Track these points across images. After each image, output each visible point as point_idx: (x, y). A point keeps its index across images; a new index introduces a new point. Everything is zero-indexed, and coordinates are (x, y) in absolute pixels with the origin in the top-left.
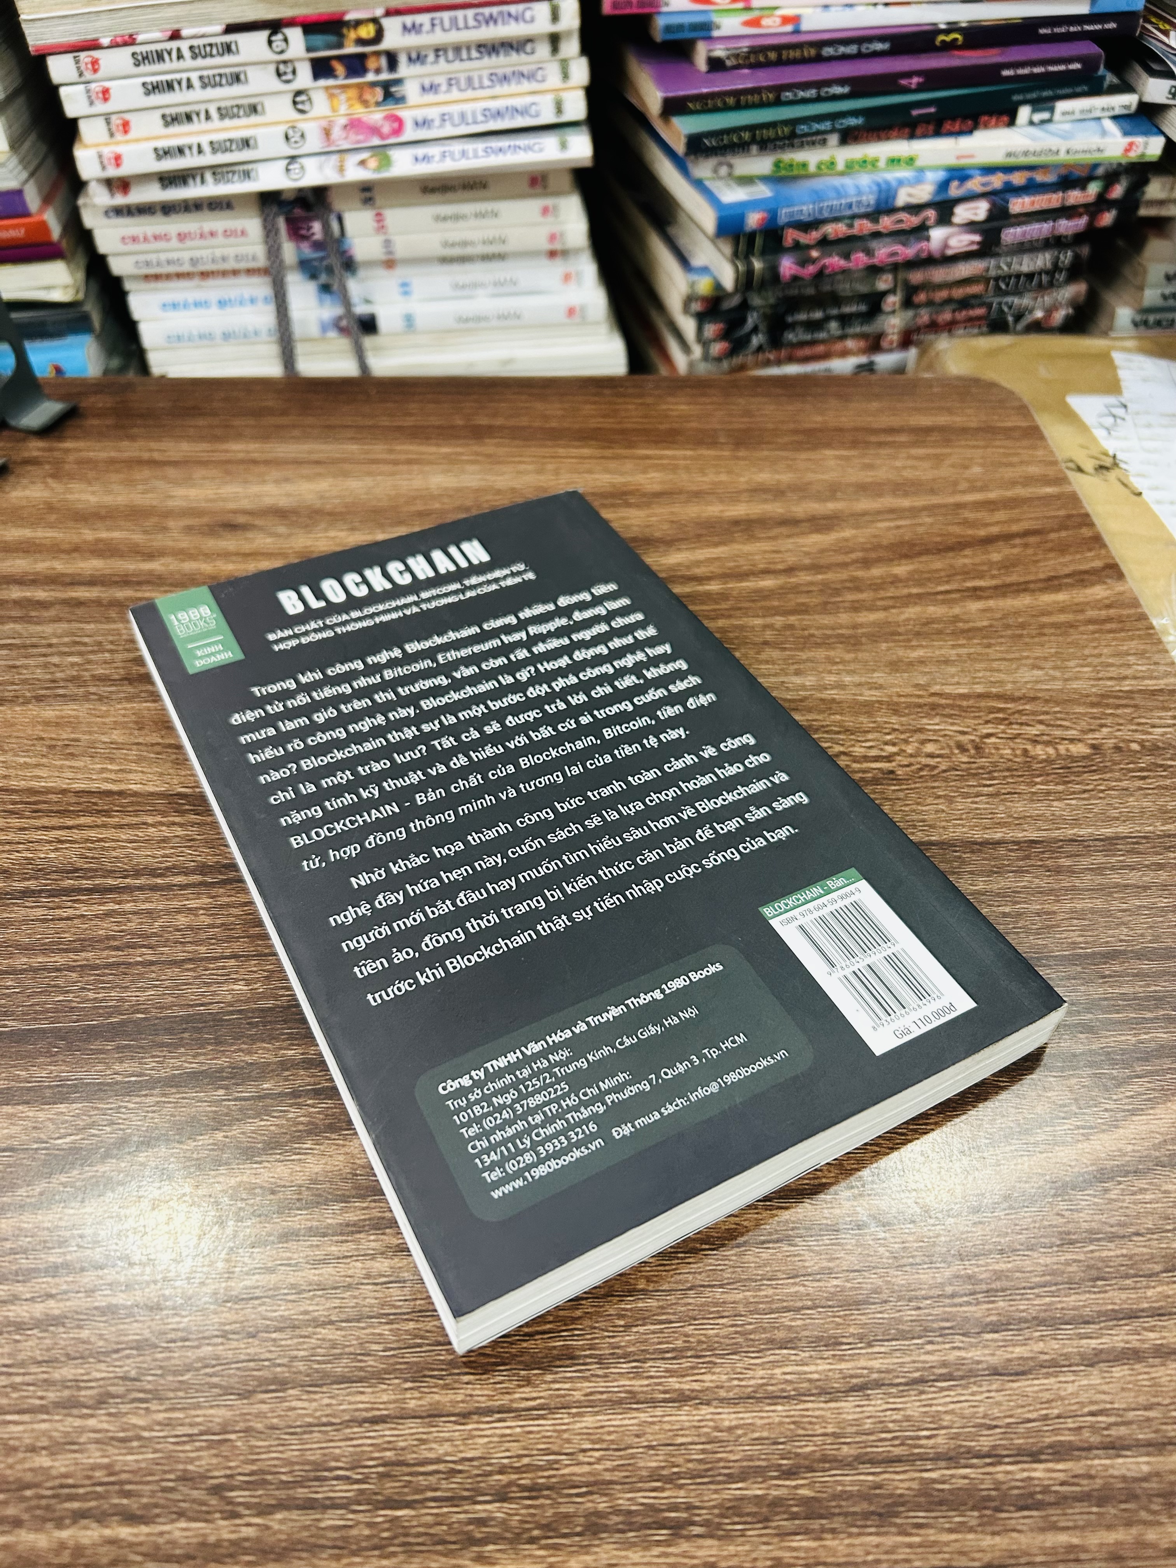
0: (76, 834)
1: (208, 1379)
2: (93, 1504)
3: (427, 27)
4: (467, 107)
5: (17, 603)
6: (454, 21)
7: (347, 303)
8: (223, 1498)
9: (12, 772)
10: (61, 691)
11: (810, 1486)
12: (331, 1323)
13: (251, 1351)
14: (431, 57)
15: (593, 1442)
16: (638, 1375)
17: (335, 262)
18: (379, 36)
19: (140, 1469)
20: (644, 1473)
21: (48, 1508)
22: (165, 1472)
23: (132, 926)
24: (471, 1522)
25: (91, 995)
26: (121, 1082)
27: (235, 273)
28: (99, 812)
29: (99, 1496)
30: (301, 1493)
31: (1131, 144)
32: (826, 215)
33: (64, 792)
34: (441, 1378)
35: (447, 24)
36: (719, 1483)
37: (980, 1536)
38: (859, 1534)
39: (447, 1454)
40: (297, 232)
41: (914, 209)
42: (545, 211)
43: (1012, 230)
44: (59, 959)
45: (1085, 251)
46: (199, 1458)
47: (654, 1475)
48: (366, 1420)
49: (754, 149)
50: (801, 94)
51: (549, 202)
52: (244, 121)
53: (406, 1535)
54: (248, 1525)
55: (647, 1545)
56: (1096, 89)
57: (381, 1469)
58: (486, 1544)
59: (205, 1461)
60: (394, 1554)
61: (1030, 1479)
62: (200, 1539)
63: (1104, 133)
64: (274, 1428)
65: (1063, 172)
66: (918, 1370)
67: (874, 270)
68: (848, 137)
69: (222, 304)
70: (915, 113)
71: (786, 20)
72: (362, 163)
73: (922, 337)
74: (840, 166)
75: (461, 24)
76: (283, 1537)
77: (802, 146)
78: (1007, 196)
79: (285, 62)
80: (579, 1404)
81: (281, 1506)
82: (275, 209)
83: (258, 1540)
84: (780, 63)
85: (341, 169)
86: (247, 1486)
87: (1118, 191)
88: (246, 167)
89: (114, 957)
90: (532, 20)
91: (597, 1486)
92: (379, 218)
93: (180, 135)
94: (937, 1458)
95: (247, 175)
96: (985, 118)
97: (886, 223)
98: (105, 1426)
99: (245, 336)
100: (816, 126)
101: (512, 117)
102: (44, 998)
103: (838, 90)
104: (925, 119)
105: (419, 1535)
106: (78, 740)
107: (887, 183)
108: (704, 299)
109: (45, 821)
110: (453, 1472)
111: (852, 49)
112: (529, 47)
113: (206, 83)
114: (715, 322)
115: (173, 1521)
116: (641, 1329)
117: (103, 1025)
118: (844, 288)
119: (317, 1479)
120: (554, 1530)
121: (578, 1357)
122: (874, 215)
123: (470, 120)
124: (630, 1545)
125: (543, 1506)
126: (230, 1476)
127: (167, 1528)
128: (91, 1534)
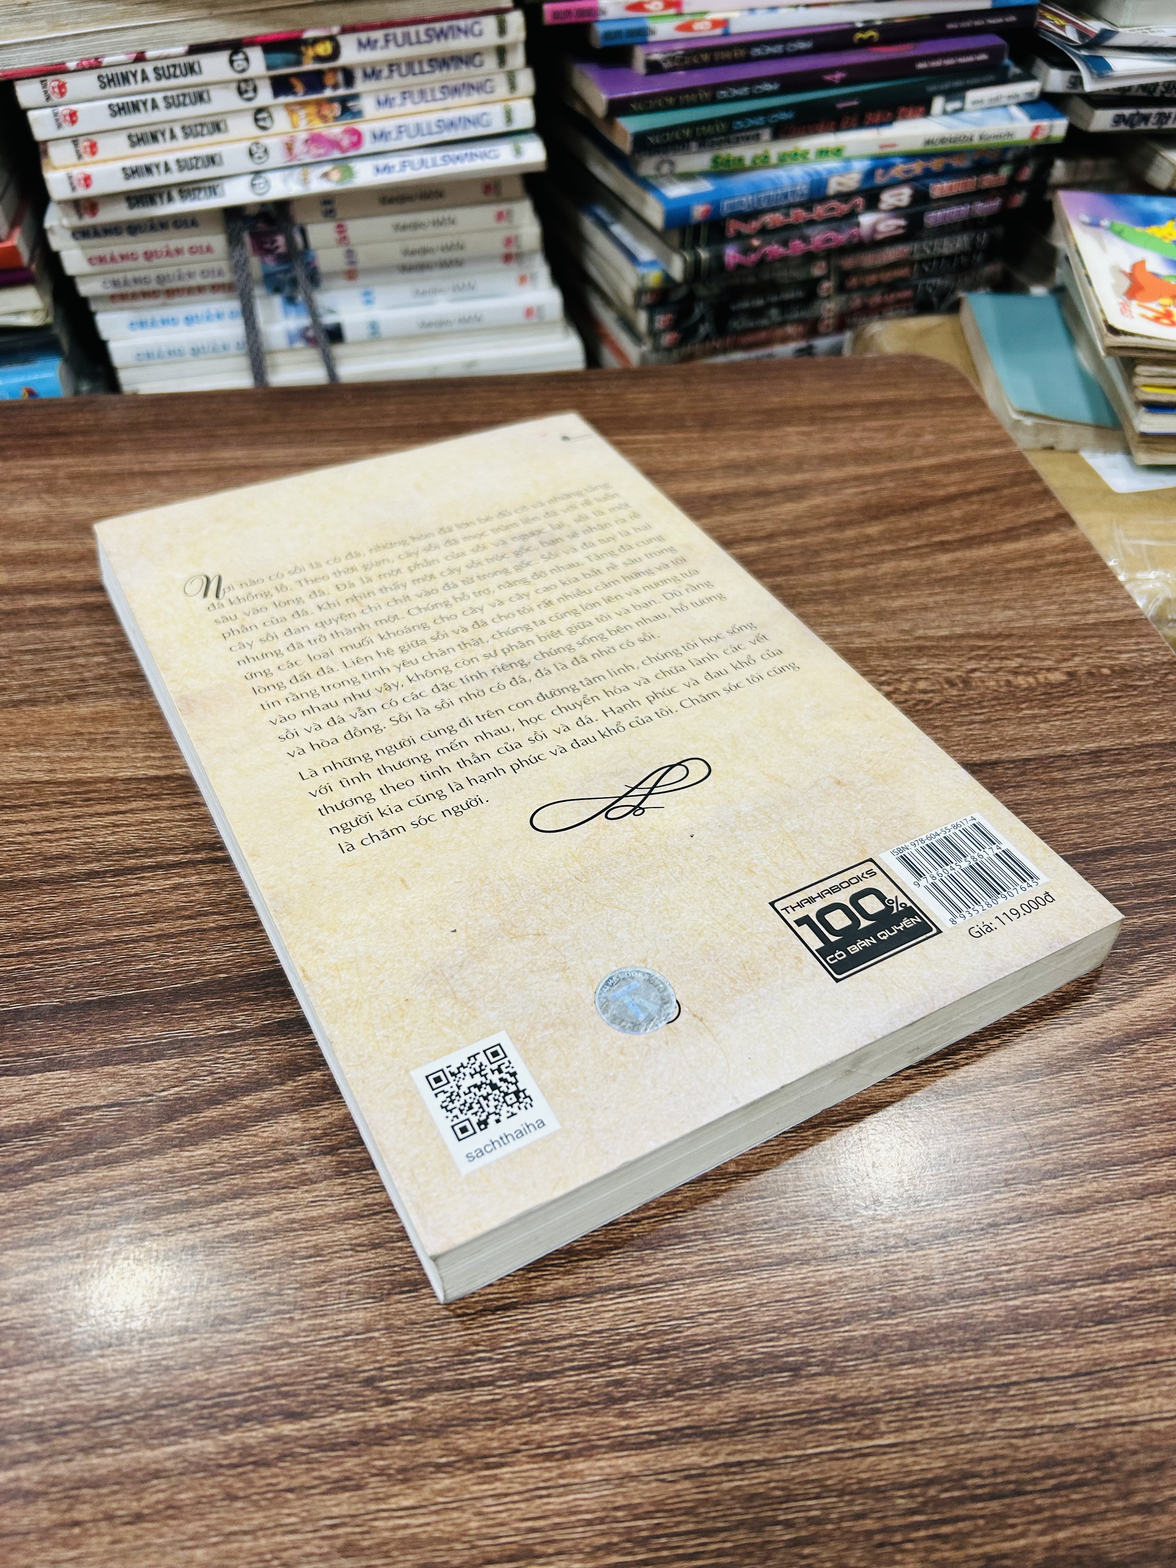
0: (131, 818)
1: (343, 1287)
2: (254, 1407)
3: (381, 43)
4: (423, 119)
5: (33, 611)
6: (407, 36)
7: (314, 313)
8: (378, 1388)
9: (56, 766)
10: (92, 689)
11: (909, 1322)
13: (381, 1259)
14: (385, 73)
15: (710, 1306)
16: (741, 1246)
17: (300, 273)
18: (336, 53)
19: (293, 1371)
20: (759, 1327)
21: (210, 1416)
22: (317, 1372)
23: (201, 896)
24: (608, 1384)
25: (171, 961)
26: (214, 1037)
27: (200, 289)
28: (149, 796)
29: (258, 1400)
30: (447, 1375)
31: (1037, 130)
32: (764, 205)
33: (111, 780)
34: (560, 1265)
35: (400, 40)
36: (827, 1328)
37: (1065, 1350)
38: (960, 1359)
39: (577, 1329)
40: (262, 247)
41: (844, 197)
42: (500, 216)
43: (933, 214)
44: (134, 932)
45: (999, 231)
46: (346, 1357)
47: (769, 1328)
48: (498, 1308)
49: (694, 145)
50: (736, 92)
51: (503, 207)
52: (207, 139)
53: (552, 1402)
54: (405, 1409)
56: (1003, 79)
57: (519, 1348)
58: (627, 1401)
59: (355, 1357)
60: (543, 1419)
61: (1102, 1297)
62: (360, 1427)
63: (1012, 118)
64: (413, 1323)
65: (976, 157)
66: (990, 1216)
67: (810, 257)
68: (781, 132)
69: (189, 320)
70: (841, 106)
71: (716, 24)
72: (325, 175)
73: (855, 320)
74: (774, 159)
75: (413, 38)
76: (438, 1416)
77: (738, 142)
78: (927, 181)
79: (246, 81)
80: (692, 1276)
81: (432, 1389)
82: (240, 224)
83: (414, 1421)
84: (713, 64)
85: (305, 181)
86: (396, 1375)
87: (1027, 173)
88: (211, 184)
89: (188, 925)
90: (481, 34)
91: (719, 1342)
92: (341, 229)
93: (146, 155)
94: (1018, 1287)
95: (213, 191)
96: (902, 110)
97: (820, 210)
98: (252, 1337)
99: (215, 350)
100: (751, 122)
101: (465, 128)
102: (125, 968)
103: (768, 87)
104: (849, 111)
105: (563, 1400)
106: (117, 733)
107: (818, 173)
108: (654, 291)
109: (98, 808)
110: (585, 1344)
111: (778, 49)
112: (477, 60)
113: (170, 104)
114: (665, 313)
115: (332, 1414)
116: (738, 1206)
117: (188, 987)
118: (783, 275)
119: (462, 1362)
120: (687, 1383)
121: (685, 1235)
122: (808, 204)
123: (425, 131)
124: (758, 1388)
125: (672, 1364)
126: (381, 1369)
127: (327, 1420)
128: (256, 1434)
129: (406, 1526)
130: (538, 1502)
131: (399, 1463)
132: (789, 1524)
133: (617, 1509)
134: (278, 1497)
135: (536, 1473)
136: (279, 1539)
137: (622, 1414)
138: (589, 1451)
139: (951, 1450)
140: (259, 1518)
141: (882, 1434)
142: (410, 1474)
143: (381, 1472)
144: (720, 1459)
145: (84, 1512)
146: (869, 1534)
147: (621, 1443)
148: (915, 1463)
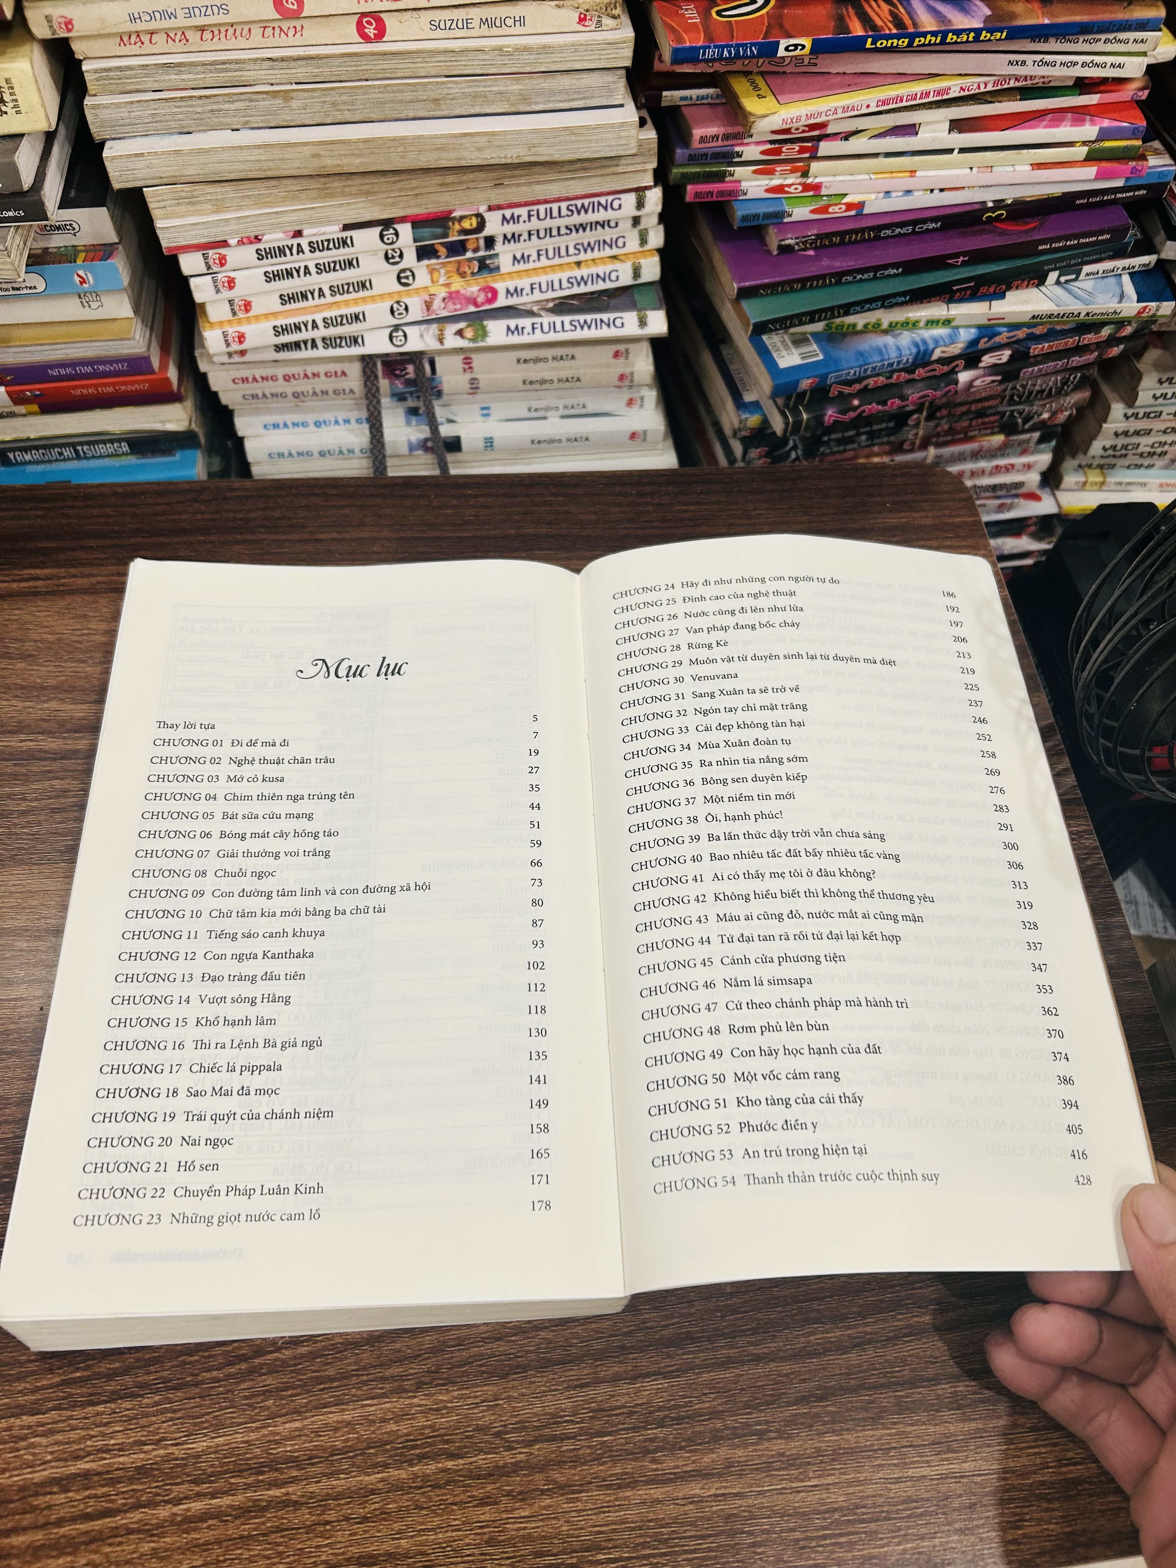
2: (428, 1449)
8: (502, 1439)
12: (546, 1328)
15: (710, 1389)
16: (732, 1347)
19: (451, 1426)
21: (402, 1454)
22: (466, 1427)
24: (645, 1441)
29: (430, 1445)
30: (547, 1431)
34: (617, 1357)
39: (627, 1402)
46: (483, 1417)
48: (577, 1386)
53: (611, 1451)
54: (520, 1453)
55: (746, 1445)
58: (658, 1452)
59: (489, 1417)
60: (605, 1463)
62: (494, 1464)
64: (524, 1395)
76: (541, 1458)
80: (700, 1367)
81: (536, 1441)
83: (527, 1461)
86: (515, 1431)
98: (424, 1402)
105: (617, 1451)
110: (632, 1413)
115: (476, 1455)
119: (554, 1423)
120: (694, 1441)
124: (736, 1447)
125: (685, 1428)
126: (505, 1426)
127: (474, 1459)
128: (431, 1468)
129: (525, 1528)
130: (603, 1515)
131: (519, 1489)
132: (750, 1533)
133: (650, 1521)
134: (448, 1507)
135: (601, 1497)
136: (449, 1534)
137: (654, 1461)
138: (633, 1484)
139: (851, 1490)
140: (437, 1521)
141: (810, 1479)
142: (526, 1496)
143: (509, 1494)
144: (713, 1492)
145: (331, 1516)
146: (797, 1541)
147: (653, 1480)
148: (828, 1498)
